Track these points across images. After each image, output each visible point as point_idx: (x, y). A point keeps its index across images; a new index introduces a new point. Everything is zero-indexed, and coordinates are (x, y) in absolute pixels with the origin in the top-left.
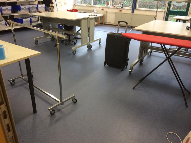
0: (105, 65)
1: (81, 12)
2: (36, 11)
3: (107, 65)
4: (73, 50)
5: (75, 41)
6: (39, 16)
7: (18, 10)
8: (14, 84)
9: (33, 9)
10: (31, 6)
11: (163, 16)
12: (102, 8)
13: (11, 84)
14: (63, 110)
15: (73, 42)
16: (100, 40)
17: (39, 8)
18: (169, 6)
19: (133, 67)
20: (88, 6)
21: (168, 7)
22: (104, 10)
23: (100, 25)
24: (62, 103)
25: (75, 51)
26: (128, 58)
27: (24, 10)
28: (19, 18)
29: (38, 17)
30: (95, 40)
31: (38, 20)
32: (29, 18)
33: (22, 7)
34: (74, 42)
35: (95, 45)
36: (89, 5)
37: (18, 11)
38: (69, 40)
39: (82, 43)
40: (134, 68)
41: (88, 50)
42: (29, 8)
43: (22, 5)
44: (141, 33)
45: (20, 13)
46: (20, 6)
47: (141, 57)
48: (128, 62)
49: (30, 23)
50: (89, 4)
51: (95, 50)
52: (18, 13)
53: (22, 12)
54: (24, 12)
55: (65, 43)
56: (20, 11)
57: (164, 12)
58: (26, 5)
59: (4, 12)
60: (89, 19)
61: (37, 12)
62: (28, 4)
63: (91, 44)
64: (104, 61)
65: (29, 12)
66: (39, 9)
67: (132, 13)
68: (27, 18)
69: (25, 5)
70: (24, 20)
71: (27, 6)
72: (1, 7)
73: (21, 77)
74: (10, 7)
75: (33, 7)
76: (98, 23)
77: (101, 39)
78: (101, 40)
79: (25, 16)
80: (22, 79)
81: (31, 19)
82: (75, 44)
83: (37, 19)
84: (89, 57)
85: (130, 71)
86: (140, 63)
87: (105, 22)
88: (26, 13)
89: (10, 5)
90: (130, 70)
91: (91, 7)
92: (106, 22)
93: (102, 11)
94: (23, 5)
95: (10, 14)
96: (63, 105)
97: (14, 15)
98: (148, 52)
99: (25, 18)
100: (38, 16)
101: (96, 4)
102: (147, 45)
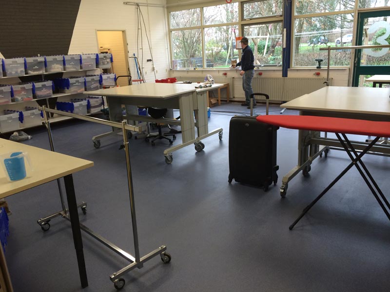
0: (230, 181)
1: (182, 82)
2: (97, 86)
3: (233, 181)
4: (166, 154)
5: (171, 138)
6: (105, 96)
7: (66, 88)
8: (48, 229)
9: (93, 84)
10: (88, 79)
11: (347, 79)
12: (224, 72)
13: (43, 228)
14: (142, 279)
15: (168, 139)
16: (220, 132)
17: (103, 81)
18: (358, 57)
19: (289, 183)
20: (196, 70)
21: (355, 61)
22: (227, 75)
23: (221, 103)
24: (139, 265)
25: (171, 157)
26: (278, 164)
27: (76, 87)
28: (68, 101)
29: (102, 98)
30: (210, 132)
31: (103, 103)
32: (85, 100)
33: (71, 81)
34: (170, 140)
35: (210, 143)
36: (198, 69)
37: (64, 89)
38: (160, 137)
39: (184, 141)
40: (291, 184)
41: (196, 153)
42: (85, 83)
43: (72, 78)
44: (297, 113)
45: (68, 93)
46: (68, 80)
47: (305, 161)
48: (278, 172)
49: (88, 109)
50: (199, 66)
51: (211, 153)
52: (65, 93)
53: (72, 91)
54: (75, 90)
55: (152, 142)
56: (68, 89)
57: (348, 70)
58: (80, 77)
59: (38, 93)
60: (195, 94)
61: (100, 88)
62: (84, 75)
63: (203, 141)
64: (229, 173)
65: (86, 90)
66: (105, 83)
67: (283, 76)
68: (82, 100)
69: (77, 77)
70: (76, 104)
71: (81, 80)
72: (33, 84)
73: (62, 213)
74: (49, 83)
75: (93, 80)
76: (218, 100)
77: (222, 129)
78: (223, 131)
79: (78, 97)
80: (64, 217)
81: (89, 102)
82: (171, 142)
83: (99, 101)
84: (199, 167)
85: (283, 191)
86: (304, 173)
87: (232, 97)
88: (79, 91)
89: (51, 80)
90: (283, 189)
91: (202, 71)
92: (234, 97)
93: (224, 77)
94: (74, 77)
95: (50, 96)
96: (142, 269)
97: (57, 97)
98: (320, 150)
99: (79, 100)
100: (102, 96)
101: (212, 66)
102: (314, 137)
